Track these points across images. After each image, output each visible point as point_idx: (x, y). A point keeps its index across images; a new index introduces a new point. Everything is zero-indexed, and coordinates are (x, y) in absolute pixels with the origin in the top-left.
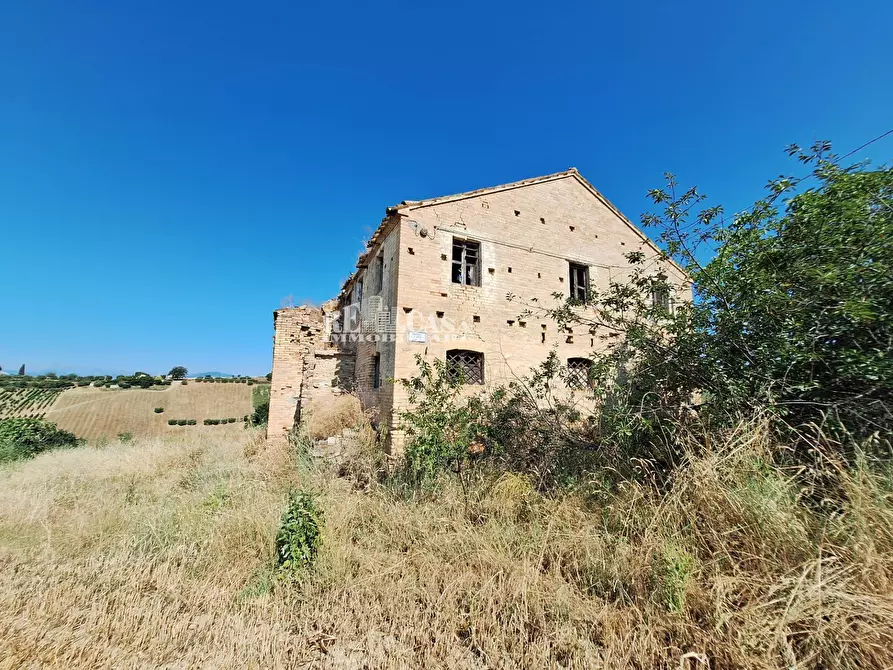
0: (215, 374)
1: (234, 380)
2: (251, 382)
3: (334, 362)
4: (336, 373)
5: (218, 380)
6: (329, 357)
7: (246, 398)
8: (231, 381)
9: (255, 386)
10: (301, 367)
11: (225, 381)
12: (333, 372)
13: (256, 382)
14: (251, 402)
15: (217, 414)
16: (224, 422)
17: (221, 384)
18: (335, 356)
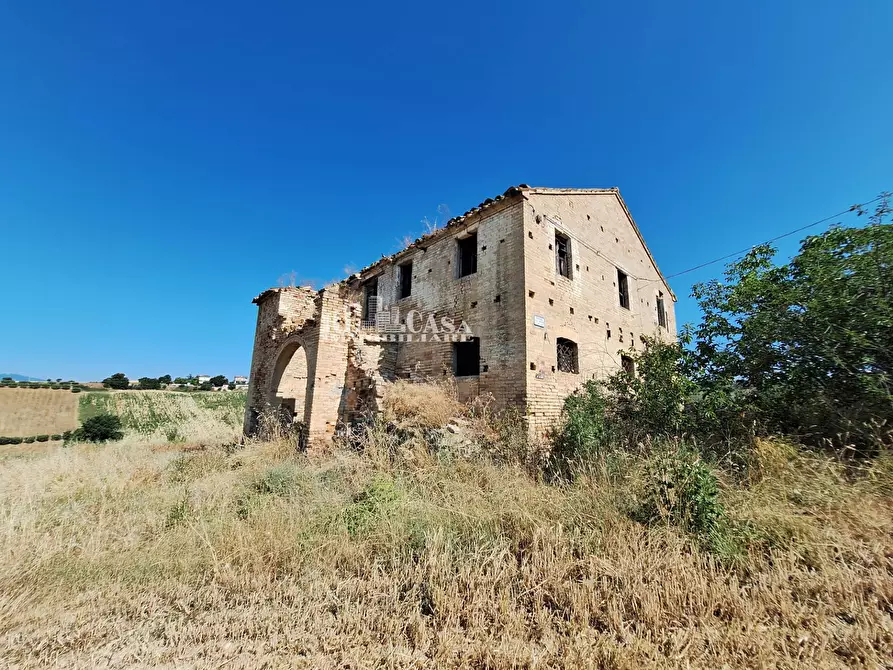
0: (18, 377)
1: (50, 385)
2: (77, 388)
3: (378, 349)
4: (379, 362)
5: (24, 385)
6: (375, 343)
7: (68, 409)
8: (46, 387)
9: (84, 393)
10: (346, 351)
11: (35, 386)
12: (377, 360)
13: (86, 388)
14: (77, 415)
15: (18, 430)
16: (31, 441)
17: (28, 390)
18: (382, 343)
